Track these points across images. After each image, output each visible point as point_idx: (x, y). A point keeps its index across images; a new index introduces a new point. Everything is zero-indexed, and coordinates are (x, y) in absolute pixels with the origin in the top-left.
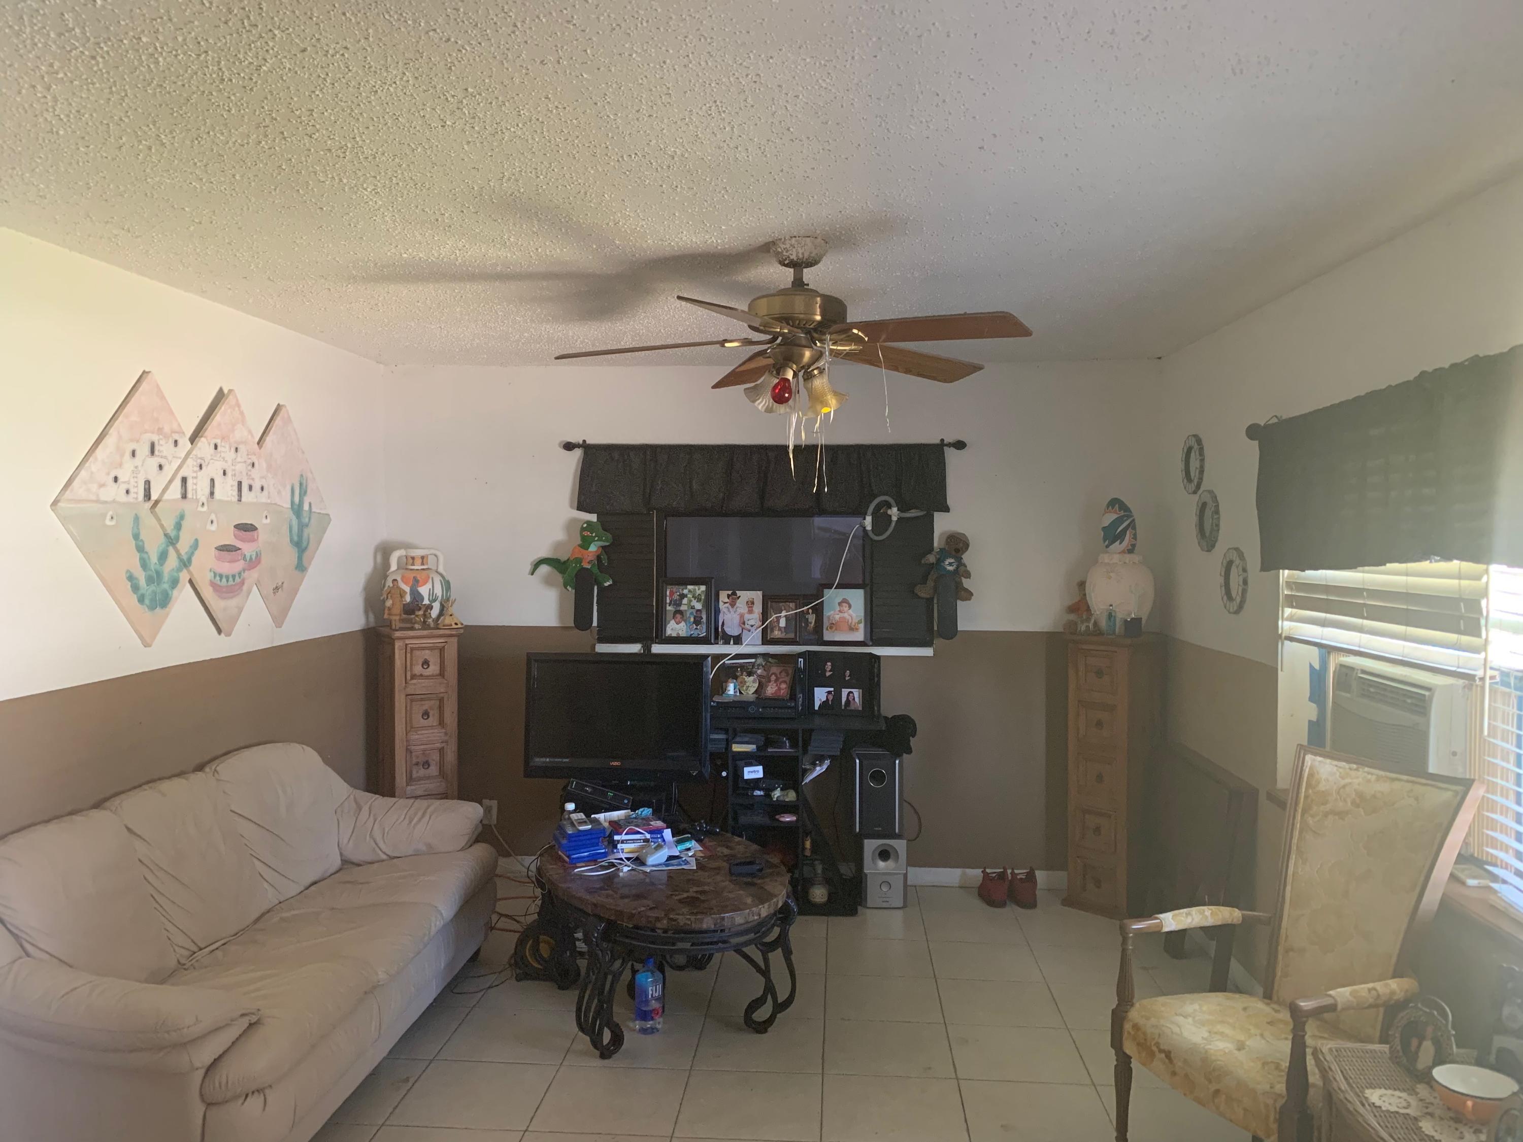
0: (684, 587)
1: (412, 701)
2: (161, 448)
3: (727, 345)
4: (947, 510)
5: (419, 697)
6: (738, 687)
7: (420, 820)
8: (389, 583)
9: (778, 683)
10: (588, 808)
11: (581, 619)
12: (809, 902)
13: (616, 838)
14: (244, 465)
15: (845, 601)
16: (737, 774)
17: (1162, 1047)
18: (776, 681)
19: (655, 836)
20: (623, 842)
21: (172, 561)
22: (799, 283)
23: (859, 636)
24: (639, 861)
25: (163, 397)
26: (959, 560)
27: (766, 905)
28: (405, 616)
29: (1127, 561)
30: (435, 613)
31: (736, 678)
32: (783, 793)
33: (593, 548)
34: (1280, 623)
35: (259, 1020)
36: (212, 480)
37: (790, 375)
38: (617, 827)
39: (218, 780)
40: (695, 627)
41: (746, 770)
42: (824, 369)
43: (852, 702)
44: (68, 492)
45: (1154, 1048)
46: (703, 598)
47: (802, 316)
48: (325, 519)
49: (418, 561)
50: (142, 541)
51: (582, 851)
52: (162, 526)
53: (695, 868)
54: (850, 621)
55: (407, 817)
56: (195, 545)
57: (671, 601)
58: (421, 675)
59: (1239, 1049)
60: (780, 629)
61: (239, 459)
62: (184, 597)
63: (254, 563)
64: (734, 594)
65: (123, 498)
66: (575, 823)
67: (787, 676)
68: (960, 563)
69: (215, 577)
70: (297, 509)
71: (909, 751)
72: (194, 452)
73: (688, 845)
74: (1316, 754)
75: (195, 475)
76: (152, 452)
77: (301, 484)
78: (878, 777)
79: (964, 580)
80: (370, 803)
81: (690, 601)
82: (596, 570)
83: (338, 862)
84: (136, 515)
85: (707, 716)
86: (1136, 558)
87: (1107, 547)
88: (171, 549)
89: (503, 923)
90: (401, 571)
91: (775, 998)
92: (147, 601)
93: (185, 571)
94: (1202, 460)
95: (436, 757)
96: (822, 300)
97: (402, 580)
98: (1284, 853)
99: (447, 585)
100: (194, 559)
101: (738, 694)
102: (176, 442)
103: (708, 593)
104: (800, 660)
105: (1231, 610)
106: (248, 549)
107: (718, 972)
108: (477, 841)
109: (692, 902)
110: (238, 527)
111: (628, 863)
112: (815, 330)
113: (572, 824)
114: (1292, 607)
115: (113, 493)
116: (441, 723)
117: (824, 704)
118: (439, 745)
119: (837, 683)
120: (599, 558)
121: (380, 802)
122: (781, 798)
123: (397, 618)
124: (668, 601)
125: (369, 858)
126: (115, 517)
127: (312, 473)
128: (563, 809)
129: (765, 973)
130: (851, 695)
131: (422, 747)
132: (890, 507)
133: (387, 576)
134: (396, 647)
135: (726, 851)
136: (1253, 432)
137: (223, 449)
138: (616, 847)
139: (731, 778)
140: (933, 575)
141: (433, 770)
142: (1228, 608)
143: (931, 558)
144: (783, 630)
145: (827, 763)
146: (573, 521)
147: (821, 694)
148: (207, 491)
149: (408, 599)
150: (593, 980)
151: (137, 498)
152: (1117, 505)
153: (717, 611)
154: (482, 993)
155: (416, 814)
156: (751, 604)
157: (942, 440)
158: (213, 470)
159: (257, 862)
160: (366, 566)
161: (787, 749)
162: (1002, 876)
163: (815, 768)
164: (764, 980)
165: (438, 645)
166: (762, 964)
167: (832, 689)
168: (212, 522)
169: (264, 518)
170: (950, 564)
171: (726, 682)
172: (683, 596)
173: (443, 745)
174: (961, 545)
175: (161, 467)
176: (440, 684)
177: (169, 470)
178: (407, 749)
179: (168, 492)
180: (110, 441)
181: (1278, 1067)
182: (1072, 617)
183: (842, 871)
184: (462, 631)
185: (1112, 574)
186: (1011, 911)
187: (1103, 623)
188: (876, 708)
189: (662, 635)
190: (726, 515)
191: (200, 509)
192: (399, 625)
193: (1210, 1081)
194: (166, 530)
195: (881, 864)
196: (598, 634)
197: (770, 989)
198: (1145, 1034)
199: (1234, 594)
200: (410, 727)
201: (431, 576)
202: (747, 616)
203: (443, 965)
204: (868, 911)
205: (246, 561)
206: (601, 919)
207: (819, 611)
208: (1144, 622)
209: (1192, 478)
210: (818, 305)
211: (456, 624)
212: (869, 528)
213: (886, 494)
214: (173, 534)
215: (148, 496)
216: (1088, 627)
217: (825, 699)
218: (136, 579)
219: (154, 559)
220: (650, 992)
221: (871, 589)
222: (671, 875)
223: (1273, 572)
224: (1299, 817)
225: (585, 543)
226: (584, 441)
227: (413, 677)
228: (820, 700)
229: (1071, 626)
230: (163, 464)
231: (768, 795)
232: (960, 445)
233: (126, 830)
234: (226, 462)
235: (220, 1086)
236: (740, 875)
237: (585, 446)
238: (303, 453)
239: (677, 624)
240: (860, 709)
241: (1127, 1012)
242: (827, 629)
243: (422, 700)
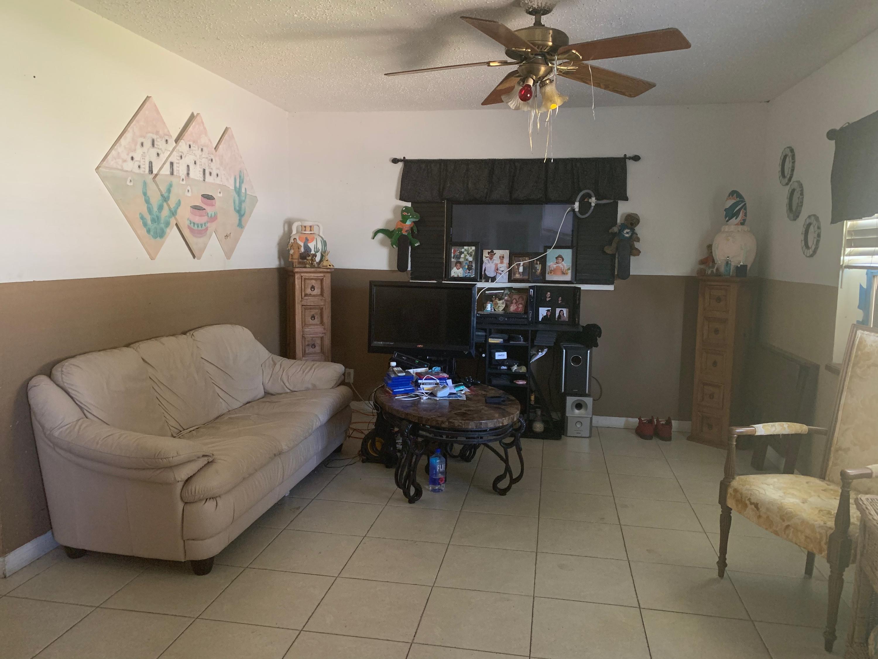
0: (462, 247)
1: (305, 309)
2: (158, 144)
3: (491, 64)
4: (626, 199)
5: (309, 307)
6: (493, 306)
7: (309, 372)
8: (292, 241)
9: (517, 304)
10: (405, 367)
11: (401, 266)
12: (533, 431)
13: (420, 381)
14: (207, 159)
15: (560, 256)
16: (492, 356)
17: (752, 501)
18: (516, 303)
19: (442, 381)
20: (423, 384)
21: (165, 212)
22: (538, 23)
23: (568, 278)
24: (432, 394)
25: (158, 112)
26: (633, 230)
27: (507, 418)
28: (300, 260)
29: (740, 230)
30: (318, 259)
31: (492, 301)
32: (518, 368)
33: (408, 223)
34: (842, 258)
35: (213, 460)
36: (188, 166)
37: (531, 82)
38: (420, 376)
39: (194, 340)
40: (468, 271)
41: (497, 354)
42: (553, 80)
43: (562, 316)
44: (105, 162)
45: (748, 502)
46: (473, 254)
47: (540, 42)
48: (255, 200)
49: (308, 229)
50: (148, 197)
51: (400, 387)
52: (159, 189)
53: (465, 399)
54: (563, 269)
55: (302, 370)
56: (179, 204)
57: (454, 256)
58: (310, 294)
59: (803, 503)
60: (519, 273)
61: (203, 156)
62: (173, 233)
63: (213, 219)
64: (492, 252)
65: (137, 170)
66: (396, 372)
67: (522, 300)
68: (633, 233)
69: (190, 224)
70: (238, 191)
71: (596, 345)
72: (177, 148)
73: (462, 388)
74: (864, 330)
75: (178, 161)
76: (153, 145)
77: (240, 177)
78: (576, 360)
79: (635, 243)
80: (280, 362)
81: (466, 256)
82: (410, 236)
83: (262, 393)
84: (144, 181)
85: (474, 321)
86: (745, 228)
87: (727, 221)
88: (165, 204)
89: (355, 434)
90: (299, 234)
91: (511, 476)
92: (152, 233)
93: (173, 218)
94: (794, 163)
95: (318, 342)
96: (553, 32)
97: (299, 239)
98: (839, 388)
99: (324, 243)
100: (179, 211)
101: (493, 310)
102: (167, 141)
103: (476, 251)
104: (531, 290)
105: (808, 255)
106: (210, 210)
107: (478, 464)
108: (340, 384)
109: (463, 415)
110: (203, 196)
111: (426, 395)
112: (548, 53)
113: (395, 373)
114: (851, 247)
115: (130, 166)
116: (322, 323)
117: (545, 318)
118: (321, 335)
119: (553, 305)
120: (412, 229)
121: (286, 362)
122: (517, 371)
123: (297, 261)
124: (452, 256)
125: (280, 392)
126: (132, 180)
127: (246, 170)
128: (389, 366)
129: (506, 461)
130: (562, 312)
131: (311, 336)
132: (590, 197)
133: (291, 237)
134: (296, 277)
135: (484, 393)
136: (831, 135)
137: (194, 149)
138: (420, 387)
139: (487, 358)
140: (616, 240)
141: (318, 349)
142: (805, 254)
143: (615, 229)
144: (521, 274)
145: (546, 350)
146: (397, 207)
147: (543, 312)
148: (186, 172)
149: (302, 250)
150: (405, 457)
151: (145, 171)
152: (735, 195)
153: (482, 262)
154: (343, 467)
155: (306, 369)
156: (502, 258)
157: (625, 155)
158: (189, 160)
159: (217, 388)
160: (278, 232)
161: (522, 342)
162: (651, 421)
163: (538, 353)
164: (505, 465)
165: (319, 277)
166: (503, 454)
167: (550, 309)
168: (188, 191)
169: (219, 193)
170: (627, 233)
171: (486, 303)
172: (461, 253)
173: (323, 335)
174: (634, 221)
175: (158, 154)
176: (321, 300)
177: (164, 157)
178: (303, 336)
179: (163, 169)
180: (128, 135)
181: (829, 513)
182: (702, 266)
183: (553, 417)
184: (333, 270)
185: (729, 238)
186: (655, 442)
187: (722, 269)
188: (577, 319)
189: (448, 276)
190: (490, 203)
191: (181, 182)
192: (298, 266)
193: (784, 520)
194: (162, 192)
195: (577, 411)
196: (411, 275)
197: (508, 469)
198: (741, 494)
199: (810, 244)
200: (304, 324)
201: (315, 237)
202: (499, 265)
203: (320, 448)
204: (568, 438)
205: (208, 217)
206: (410, 422)
207: (543, 261)
208: (748, 268)
209: (786, 175)
210: (550, 35)
211: (330, 266)
212: (577, 210)
213: (589, 189)
214: (166, 195)
215: (151, 171)
216: (712, 271)
217: (545, 314)
218: (145, 219)
219: (155, 209)
220: (438, 468)
221: (577, 250)
222: (451, 402)
223: (839, 223)
224: (850, 369)
225: (404, 219)
226: (404, 158)
227: (306, 295)
228: (543, 315)
229: (701, 272)
230: (159, 153)
231: (509, 368)
232: (636, 158)
233: (142, 360)
234: (196, 156)
235: (191, 493)
236: (491, 403)
237: (404, 161)
238: (241, 157)
239: (458, 269)
240: (567, 320)
241: (730, 482)
242: (548, 274)
243: (311, 309)
